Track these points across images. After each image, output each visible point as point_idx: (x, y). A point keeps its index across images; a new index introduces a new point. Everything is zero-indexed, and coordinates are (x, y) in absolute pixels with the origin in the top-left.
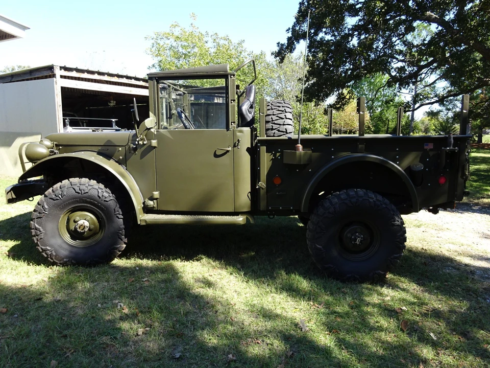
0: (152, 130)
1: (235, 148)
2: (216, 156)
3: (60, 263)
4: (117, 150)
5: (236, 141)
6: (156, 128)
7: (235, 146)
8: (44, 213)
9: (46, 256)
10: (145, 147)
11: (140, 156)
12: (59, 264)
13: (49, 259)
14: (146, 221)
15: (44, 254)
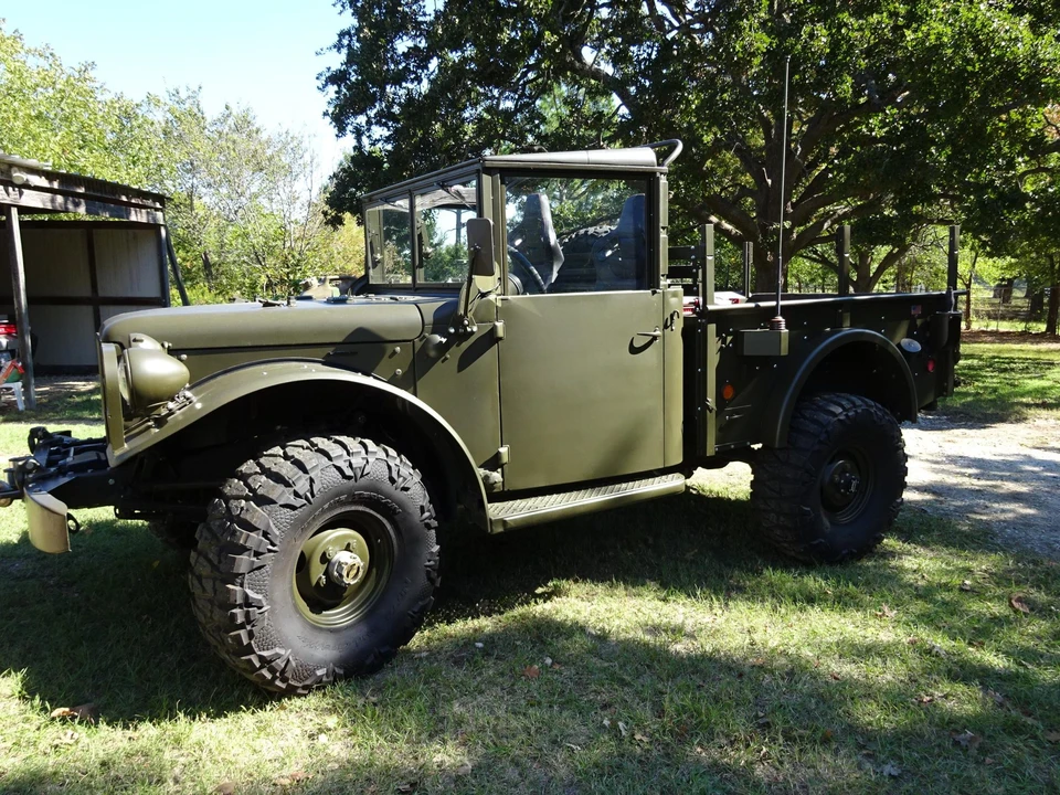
0: (492, 297)
1: (668, 331)
2: (634, 350)
3: (304, 688)
4: (389, 352)
5: (668, 316)
6: (499, 291)
7: (666, 327)
8: (270, 551)
9: (269, 676)
10: (472, 339)
11: (457, 363)
12: (300, 691)
13: (278, 683)
14: (504, 522)
15: (265, 672)
